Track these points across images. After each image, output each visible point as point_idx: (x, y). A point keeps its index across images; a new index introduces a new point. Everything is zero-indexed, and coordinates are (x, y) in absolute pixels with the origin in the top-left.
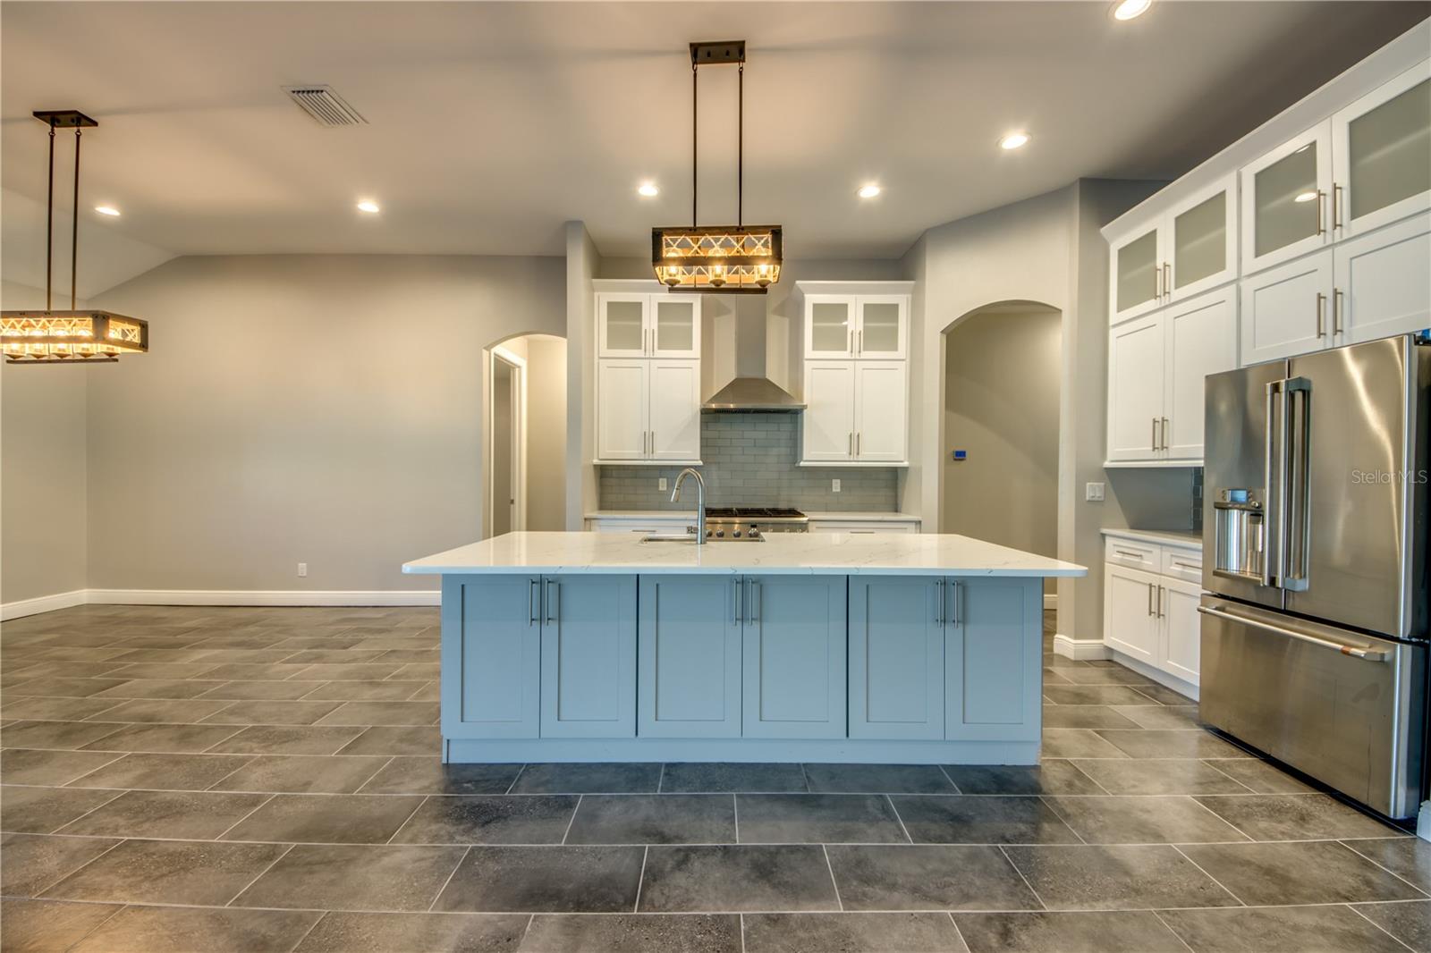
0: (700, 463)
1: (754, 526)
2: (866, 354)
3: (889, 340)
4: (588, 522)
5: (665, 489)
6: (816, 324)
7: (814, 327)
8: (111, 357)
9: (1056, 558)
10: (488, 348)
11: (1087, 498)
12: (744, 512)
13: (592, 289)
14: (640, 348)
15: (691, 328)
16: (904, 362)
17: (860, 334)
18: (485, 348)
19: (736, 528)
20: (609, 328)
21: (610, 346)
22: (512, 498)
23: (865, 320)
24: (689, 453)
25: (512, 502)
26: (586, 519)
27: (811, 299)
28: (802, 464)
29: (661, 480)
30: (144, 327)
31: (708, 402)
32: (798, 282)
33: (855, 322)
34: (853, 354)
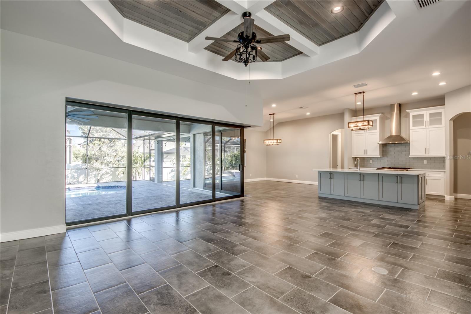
0: (379, 156)
2: (430, 127)
3: (438, 122)
5: (372, 162)
7: (413, 121)
8: (278, 144)
10: (330, 133)
15: (377, 125)
16: (444, 128)
17: (428, 121)
23: (430, 117)
24: (376, 153)
25: (337, 165)
27: (412, 114)
28: (410, 156)
29: (371, 160)
30: (281, 140)
31: (382, 142)
32: (408, 110)
33: (427, 118)
34: (426, 127)
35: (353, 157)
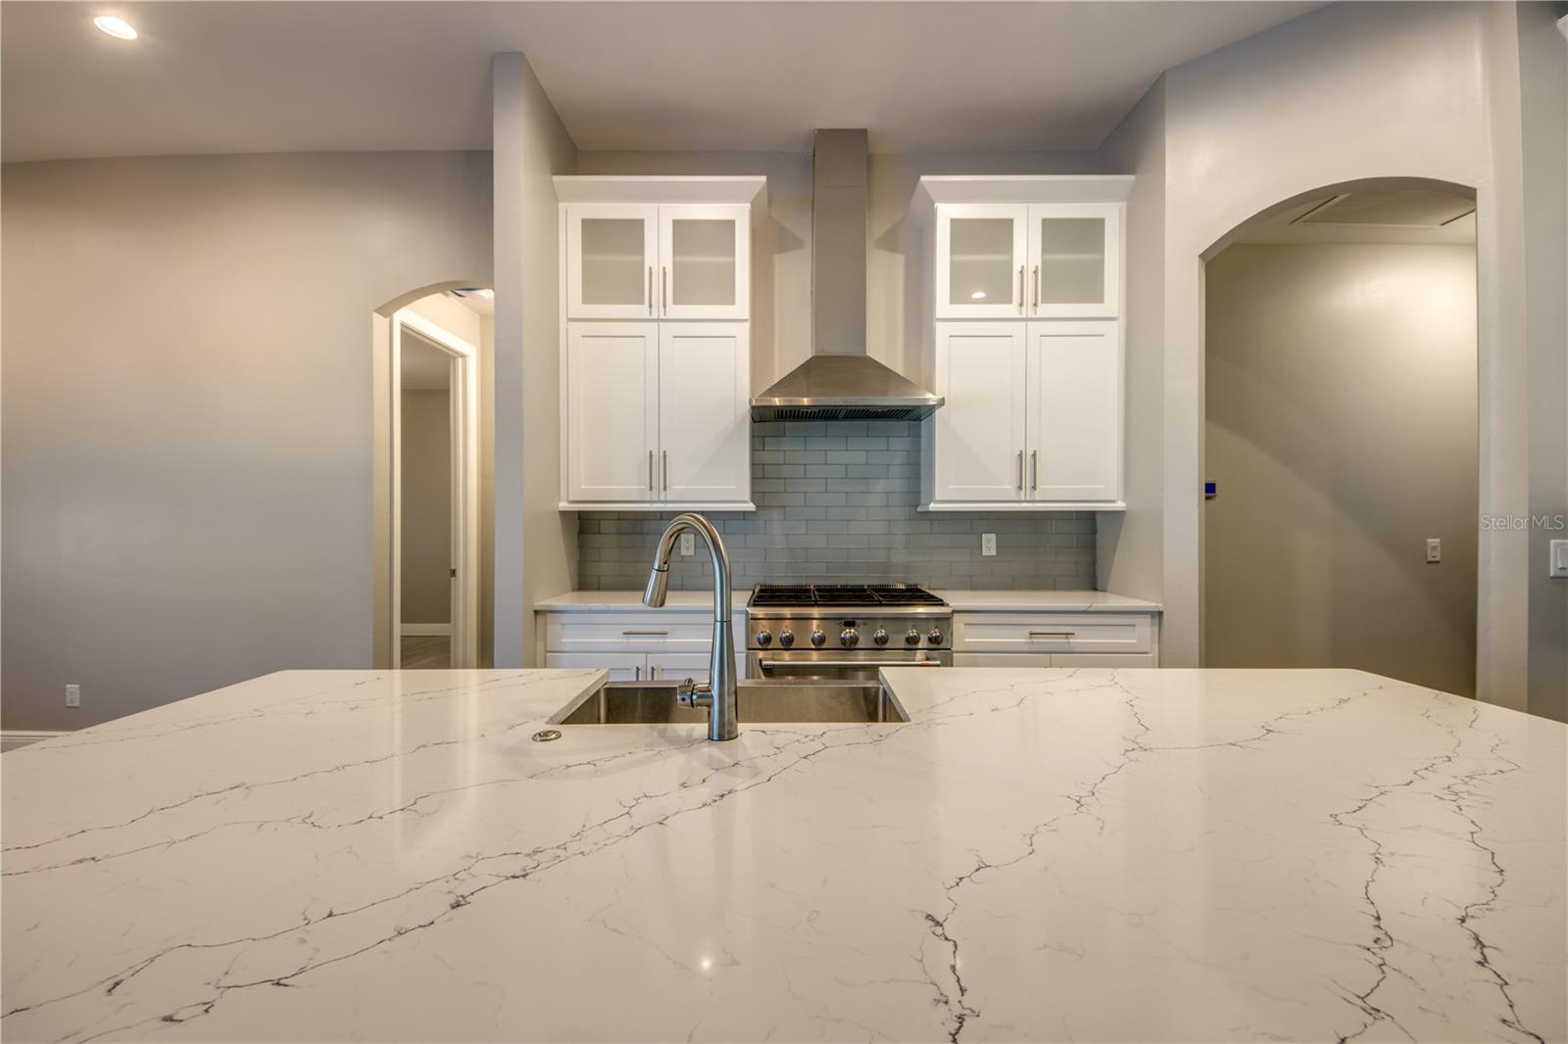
0: (751, 507)
1: (850, 623)
2: (1048, 310)
3: (1089, 286)
4: (540, 618)
5: (691, 552)
6: (959, 258)
7: (952, 264)
9: (1472, 695)
10: (387, 310)
11: (1552, 574)
12: (831, 595)
13: (553, 197)
14: (643, 303)
15: (733, 265)
16: (1116, 322)
17: (1035, 272)
18: (376, 311)
19: (814, 628)
20: (586, 268)
21: (586, 300)
22: (453, 567)
23: (1044, 250)
24: (733, 491)
25: (453, 573)
26: (536, 612)
27: (947, 213)
28: (933, 507)
31: (764, 394)
32: (924, 178)
33: (1027, 251)
34: (1024, 309)
35: (564, 514)
